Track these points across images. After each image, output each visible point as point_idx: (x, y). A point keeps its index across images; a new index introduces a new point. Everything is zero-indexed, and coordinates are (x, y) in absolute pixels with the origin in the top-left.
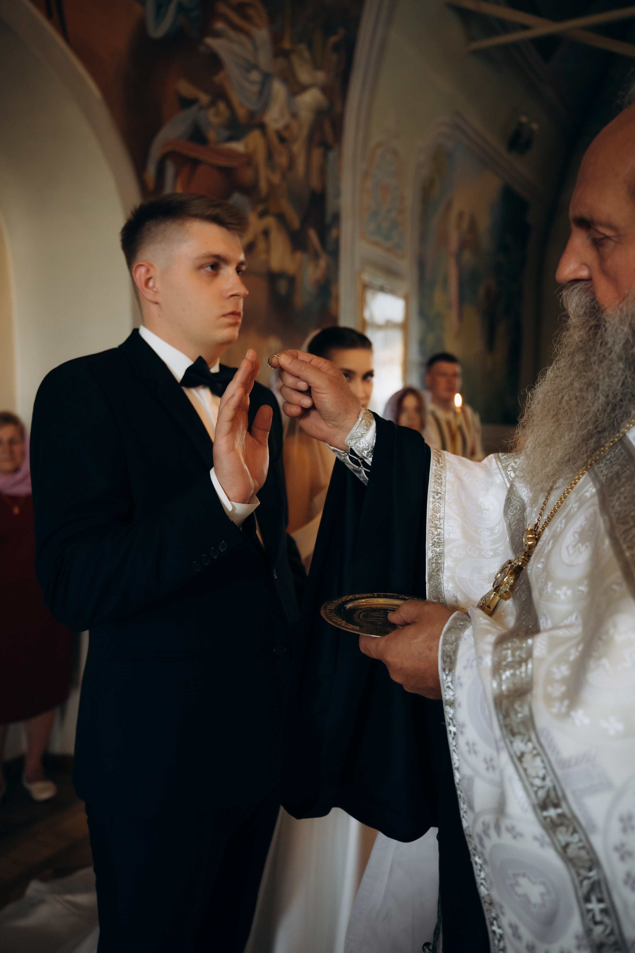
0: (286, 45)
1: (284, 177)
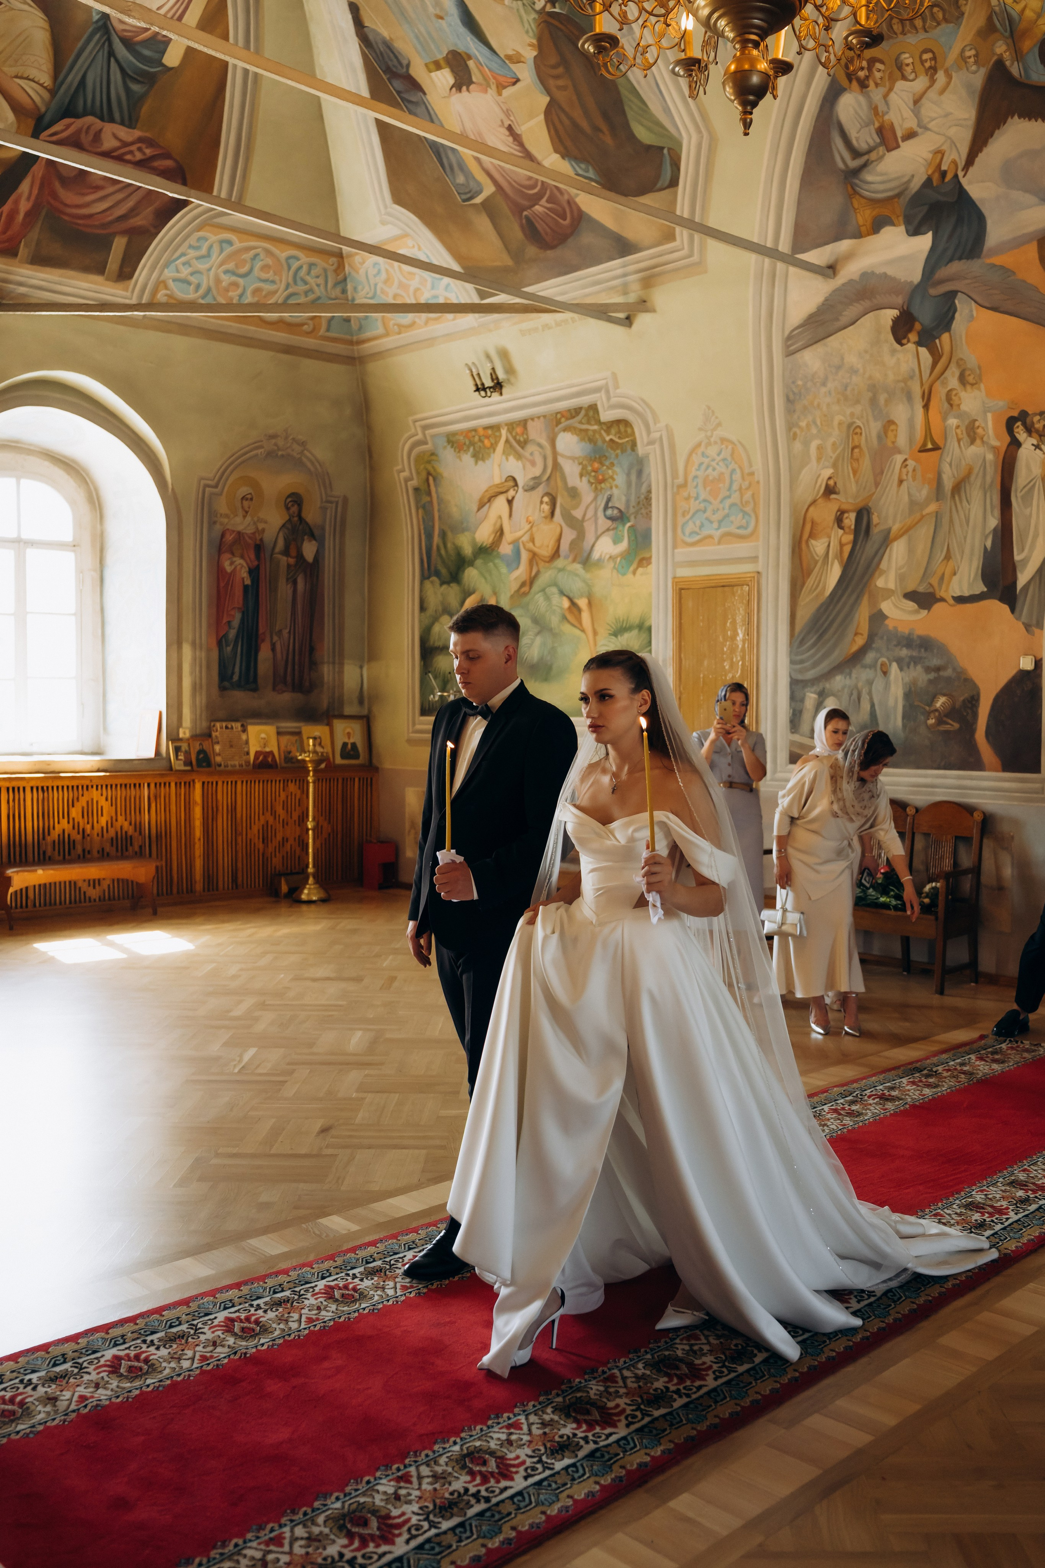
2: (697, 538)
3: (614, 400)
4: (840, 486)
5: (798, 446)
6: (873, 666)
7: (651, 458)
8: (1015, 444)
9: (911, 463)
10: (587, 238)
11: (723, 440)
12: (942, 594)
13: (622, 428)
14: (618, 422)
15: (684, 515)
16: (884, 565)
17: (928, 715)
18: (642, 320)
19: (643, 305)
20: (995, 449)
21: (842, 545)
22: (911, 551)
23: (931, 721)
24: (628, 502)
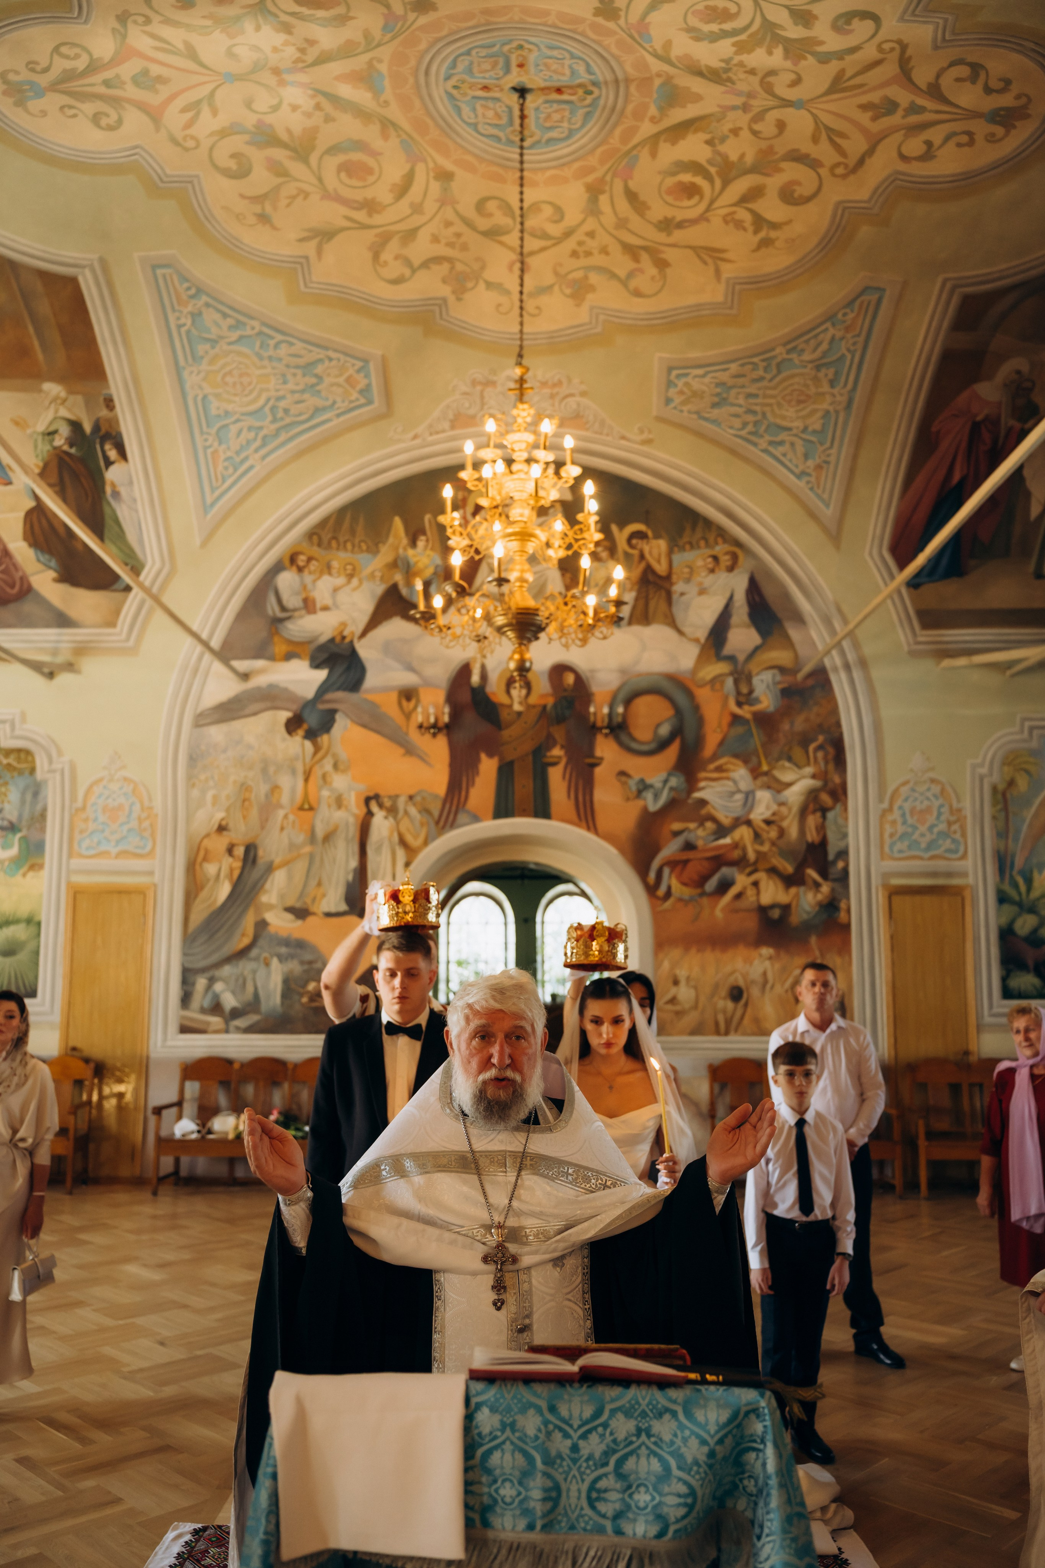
0: (765, 768)
1: (773, 844)
2: (92, 852)
3: (18, 732)
4: (231, 826)
5: (195, 793)
6: (256, 959)
7: (50, 784)
8: (370, 814)
9: (291, 817)
10: (27, 607)
11: (126, 779)
12: (313, 909)
13: (23, 755)
14: (19, 751)
15: (81, 832)
16: (268, 886)
17: (301, 995)
18: (64, 678)
19: (70, 667)
20: (355, 816)
21: (232, 870)
22: (290, 877)
23: (305, 1000)
24: (20, 817)
